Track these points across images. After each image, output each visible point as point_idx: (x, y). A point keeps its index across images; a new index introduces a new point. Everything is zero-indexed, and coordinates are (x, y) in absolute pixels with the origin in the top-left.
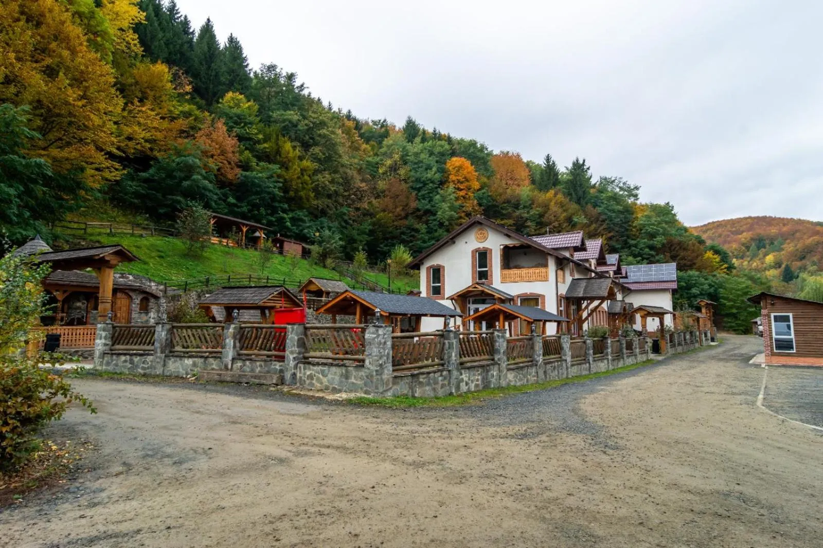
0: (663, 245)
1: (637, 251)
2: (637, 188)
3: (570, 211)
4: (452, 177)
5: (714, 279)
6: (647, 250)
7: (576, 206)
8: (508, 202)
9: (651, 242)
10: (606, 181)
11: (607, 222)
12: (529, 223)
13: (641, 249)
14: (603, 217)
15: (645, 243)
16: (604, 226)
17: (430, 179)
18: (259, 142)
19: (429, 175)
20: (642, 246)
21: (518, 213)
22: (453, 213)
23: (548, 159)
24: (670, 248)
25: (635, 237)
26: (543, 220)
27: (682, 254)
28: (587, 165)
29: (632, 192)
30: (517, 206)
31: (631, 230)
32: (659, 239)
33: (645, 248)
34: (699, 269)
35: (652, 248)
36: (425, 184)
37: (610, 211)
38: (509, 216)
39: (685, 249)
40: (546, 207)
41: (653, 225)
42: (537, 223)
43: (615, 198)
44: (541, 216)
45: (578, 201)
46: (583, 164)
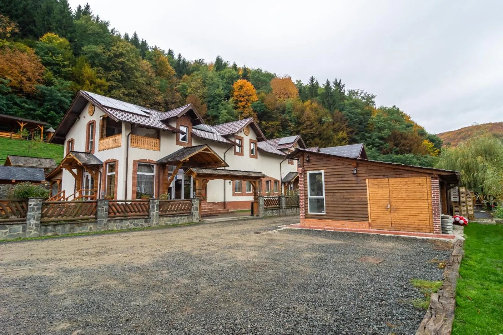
0: (389, 136)
1: (370, 141)
2: (373, 97)
3: (321, 114)
4: (236, 93)
5: (425, 160)
6: (377, 140)
7: (326, 110)
8: (278, 109)
9: (380, 134)
10: (352, 93)
11: (348, 121)
12: (290, 123)
13: (373, 140)
14: (346, 117)
15: (376, 135)
16: (346, 124)
17: (218, 95)
18: (64, 66)
19: (217, 91)
20: (374, 137)
21: (283, 116)
22: (229, 116)
23: (312, 79)
24: (394, 138)
25: (370, 131)
26: (300, 120)
27: (403, 142)
28: (342, 83)
29: (370, 100)
30: (283, 112)
31: (369, 127)
32: (385, 131)
33: (376, 138)
34: (415, 153)
35: (381, 138)
36: (214, 98)
37: (350, 113)
38: (277, 119)
39: (405, 139)
40: (303, 111)
41: (381, 122)
42: (296, 123)
43: (356, 104)
44: (298, 118)
45: (329, 107)
46: (340, 83)
